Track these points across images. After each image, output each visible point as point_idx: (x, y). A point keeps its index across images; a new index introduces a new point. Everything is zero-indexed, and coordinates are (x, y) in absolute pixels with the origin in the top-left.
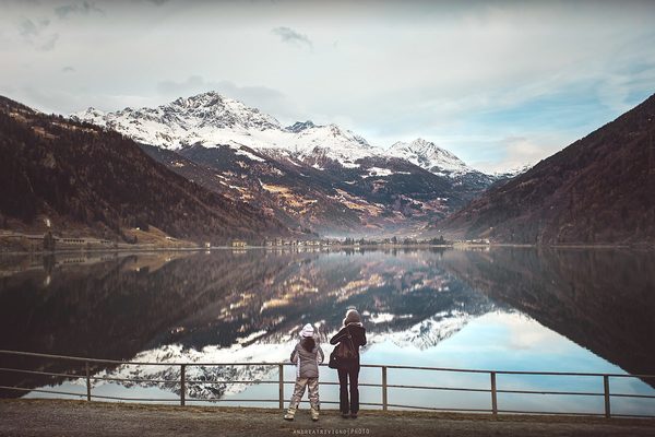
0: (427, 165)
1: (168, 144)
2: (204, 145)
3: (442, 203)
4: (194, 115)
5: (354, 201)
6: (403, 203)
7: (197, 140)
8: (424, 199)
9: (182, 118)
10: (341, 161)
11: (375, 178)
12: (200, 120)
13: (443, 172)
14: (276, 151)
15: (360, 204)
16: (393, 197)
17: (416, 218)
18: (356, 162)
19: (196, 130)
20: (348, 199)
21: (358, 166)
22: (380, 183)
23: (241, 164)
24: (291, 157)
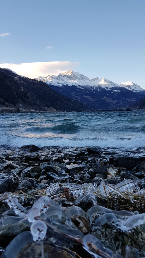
0: (131, 89)
1: (59, 85)
2: (68, 85)
3: (134, 99)
4: (66, 77)
5: (109, 100)
6: (123, 100)
7: (66, 84)
8: (129, 98)
9: (62, 78)
10: (106, 88)
11: (115, 93)
12: (67, 78)
13: (135, 91)
14: (87, 86)
15: (110, 100)
16: (120, 98)
17: (126, 104)
18: (110, 89)
19: (66, 81)
20: (107, 99)
21: (110, 90)
22: (116, 94)
23: (78, 90)
24: (92, 88)
